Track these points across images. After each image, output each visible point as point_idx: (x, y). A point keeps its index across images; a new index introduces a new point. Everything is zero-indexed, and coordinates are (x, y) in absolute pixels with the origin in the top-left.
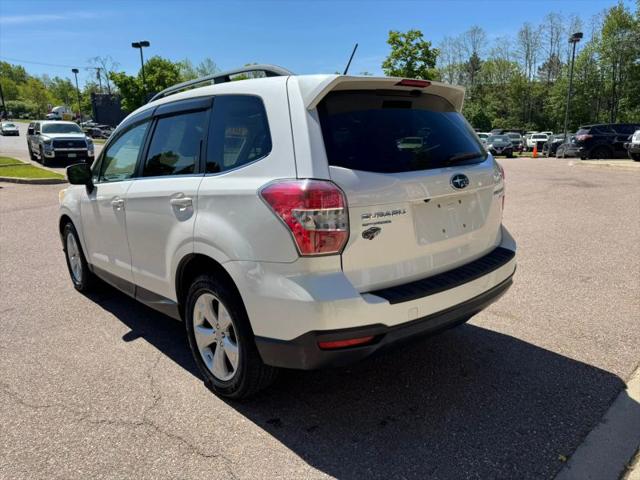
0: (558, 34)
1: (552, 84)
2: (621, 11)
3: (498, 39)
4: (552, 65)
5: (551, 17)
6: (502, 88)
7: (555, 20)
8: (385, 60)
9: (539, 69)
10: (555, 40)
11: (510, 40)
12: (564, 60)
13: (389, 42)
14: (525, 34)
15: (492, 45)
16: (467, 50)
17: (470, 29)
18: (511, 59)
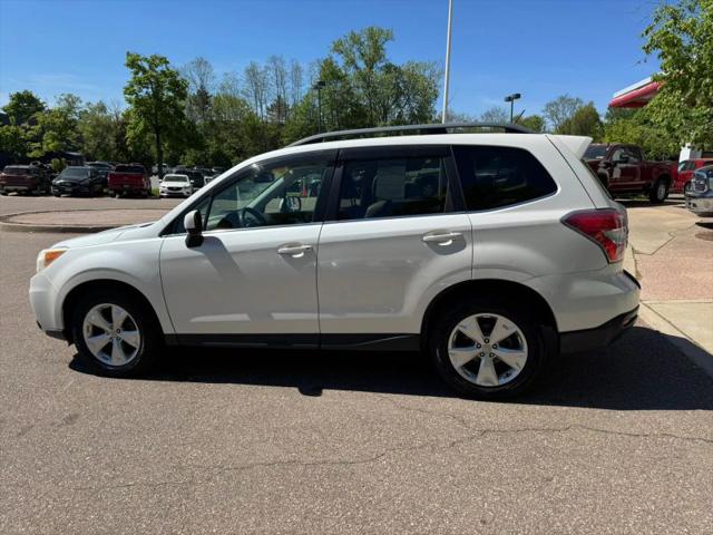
0: (282, 77)
1: (282, 125)
2: (331, 64)
3: (226, 74)
4: (280, 106)
5: (274, 60)
6: (237, 125)
7: (278, 63)
8: (127, 85)
9: (267, 109)
10: (280, 83)
11: (238, 77)
12: (290, 103)
13: (128, 65)
14: (252, 73)
15: (220, 80)
16: (194, 82)
17: (193, 59)
18: (241, 96)
